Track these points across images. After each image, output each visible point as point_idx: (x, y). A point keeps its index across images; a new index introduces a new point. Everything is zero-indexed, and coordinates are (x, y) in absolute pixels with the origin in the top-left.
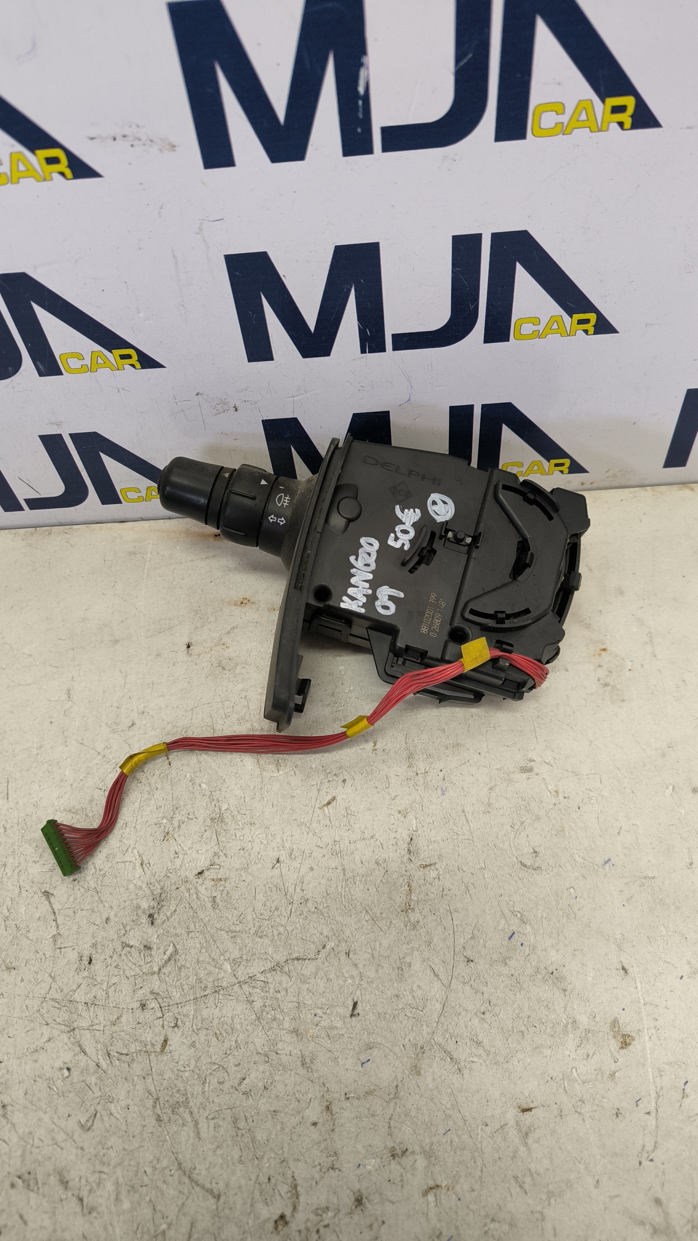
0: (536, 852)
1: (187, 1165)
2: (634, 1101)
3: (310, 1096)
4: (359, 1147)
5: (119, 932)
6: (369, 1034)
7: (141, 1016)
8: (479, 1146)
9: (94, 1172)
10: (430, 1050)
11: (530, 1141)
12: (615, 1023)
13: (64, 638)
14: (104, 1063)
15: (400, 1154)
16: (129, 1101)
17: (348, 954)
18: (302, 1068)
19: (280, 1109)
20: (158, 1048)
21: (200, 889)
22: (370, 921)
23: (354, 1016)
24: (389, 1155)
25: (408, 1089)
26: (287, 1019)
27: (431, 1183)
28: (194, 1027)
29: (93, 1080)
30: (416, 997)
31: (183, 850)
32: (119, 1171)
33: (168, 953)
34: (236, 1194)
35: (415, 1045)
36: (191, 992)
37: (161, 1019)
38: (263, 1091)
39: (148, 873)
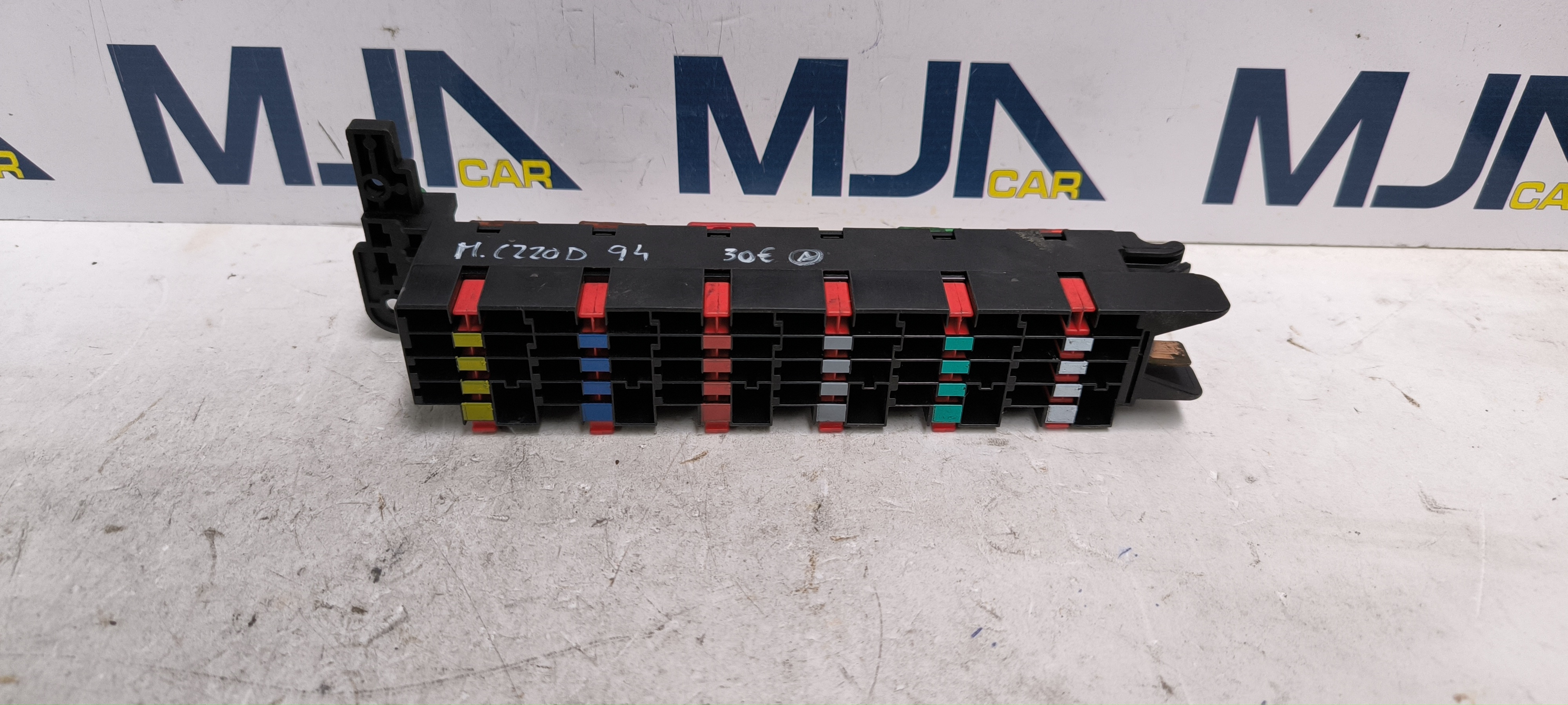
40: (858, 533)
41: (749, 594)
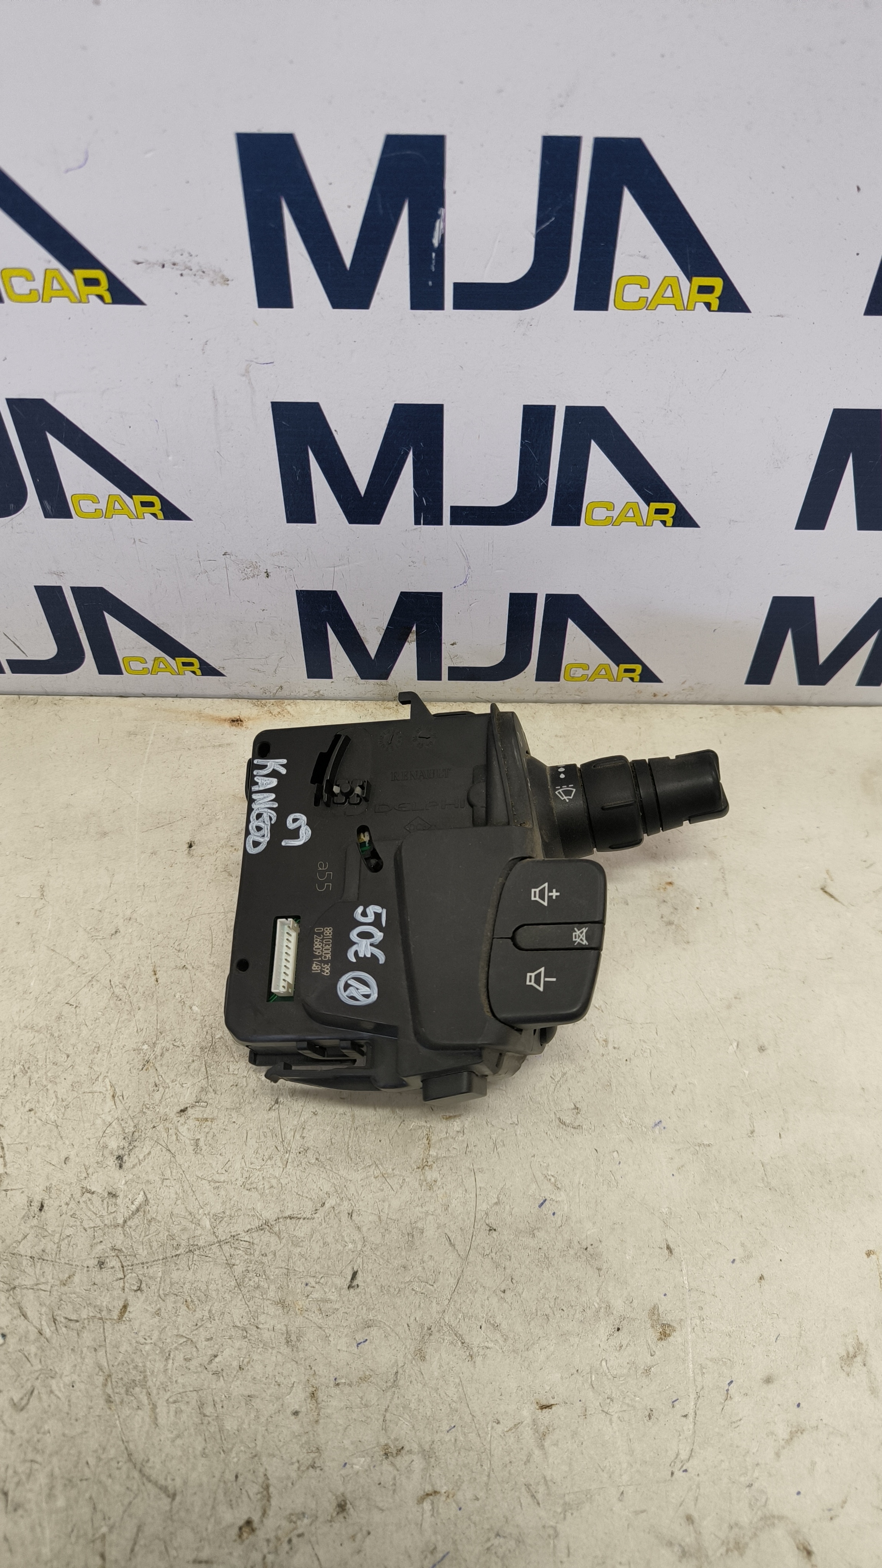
0: (577, 1109)
1: (139, 1457)
2: (670, 1401)
3: (293, 1379)
4: (347, 1442)
5: (79, 1175)
6: (368, 1309)
7: (99, 1276)
8: (487, 1446)
9: (24, 1461)
10: (439, 1331)
11: (547, 1443)
12: (654, 1311)
13: (42, 825)
14: (48, 1330)
15: (395, 1452)
16: (75, 1377)
17: (350, 1215)
18: (286, 1346)
19: (257, 1393)
20: (115, 1315)
21: (181, 1129)
22: (379, 1177)
23: (353, 1287)
24: (382, 1453)
25: (410, 1376)
26: (272, 1287)
27: (428, 1488)
28: (161, 1292)
29: (33, 1349)
30: (426, 1268)
31: (165, 1082)
32: (55, 1460)
33: (137, 1203)
34: (195, 1493)
35: (422, 1326)
36: (161, 1249)
37: (122, 1281)
38: (238, 1372)
39: (120, 1106)
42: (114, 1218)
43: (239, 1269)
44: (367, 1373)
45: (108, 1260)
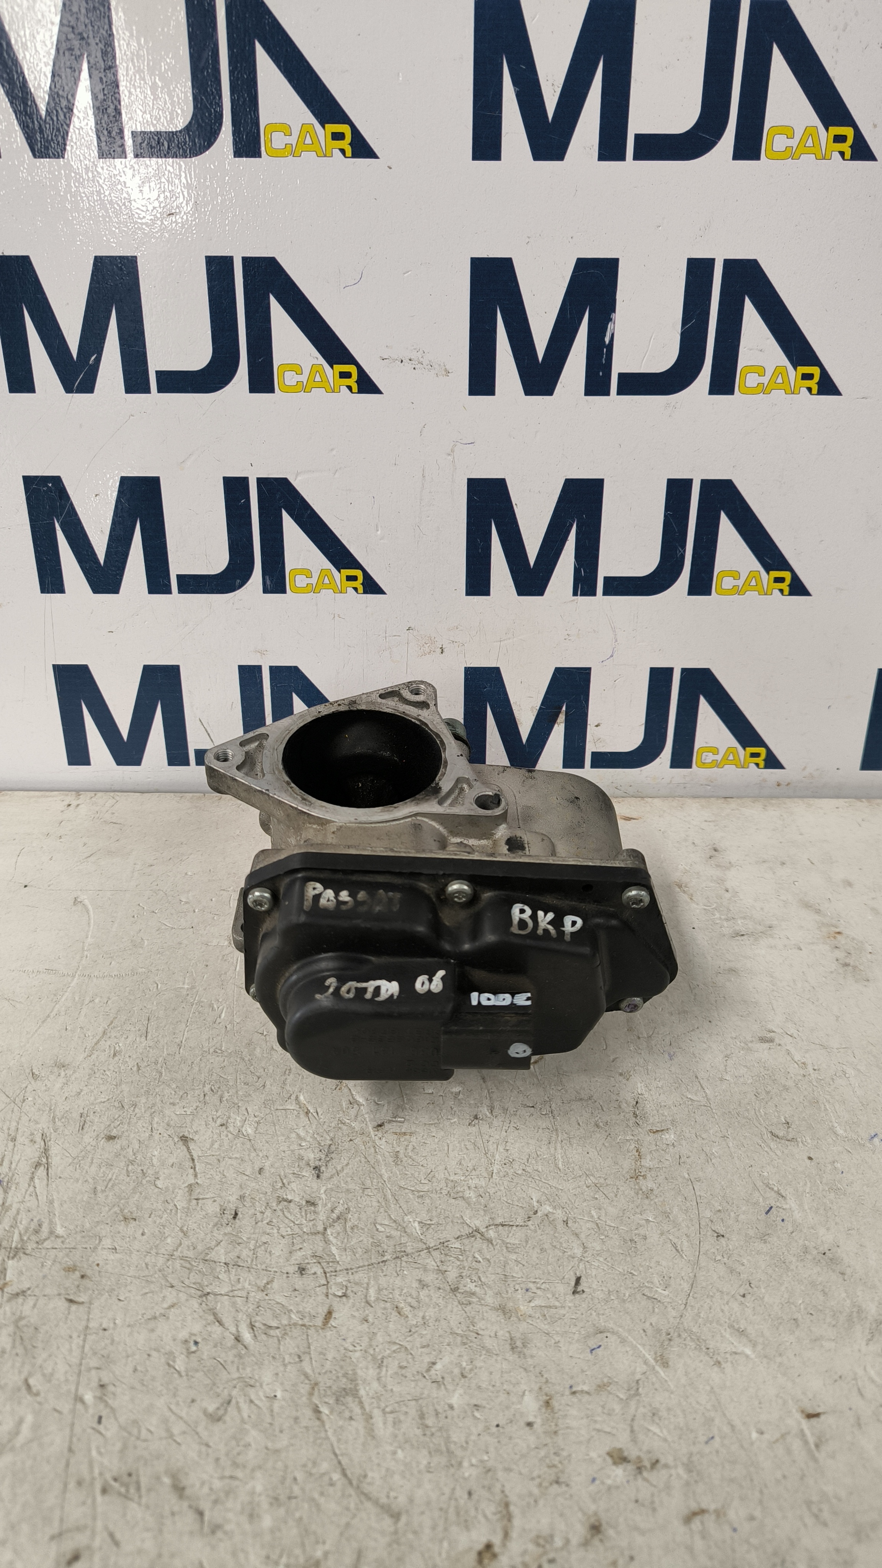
0: (788, 1123)
1: (355, 1472)
3: (523, 1387)
4: (592, 1454)
5: (274, 1184)
6: (598, 1315)
7: (299, 1282)
8: (755, 1459)
9: (222, 1477)
10: (679, 1337)
11: (821, 1456)
14: (245, 1338)
15: (649, 1466)
16: (277, 1387)
17: (566, 1222)
18: (511, 1352)
19: (484, 1403)
20: (319, 1321)
21: (378, 1142)
22: (592, 1187)
23: (578, 1292)
24: (634, 1464)
25: (653, 1384)
26: (490, 1293)
27: (694, 1506)
28: (369, 1298)
29: (229, 1356)
30: (655, 1273)
31: (359, 1100)
32: (258, 1476)
33: (337, 1212)
34: (423, 1513)
35: (659, 1331)
36: (366, 1256)
37: (325, 1287)
38: (460, 1380)
39: (315, 1120)
40: (669, 1126)
41: (596, 1182)
42: (314, 1225)
43: (452, 1275)
44: (606, 1380)
45: (309, 1266)
